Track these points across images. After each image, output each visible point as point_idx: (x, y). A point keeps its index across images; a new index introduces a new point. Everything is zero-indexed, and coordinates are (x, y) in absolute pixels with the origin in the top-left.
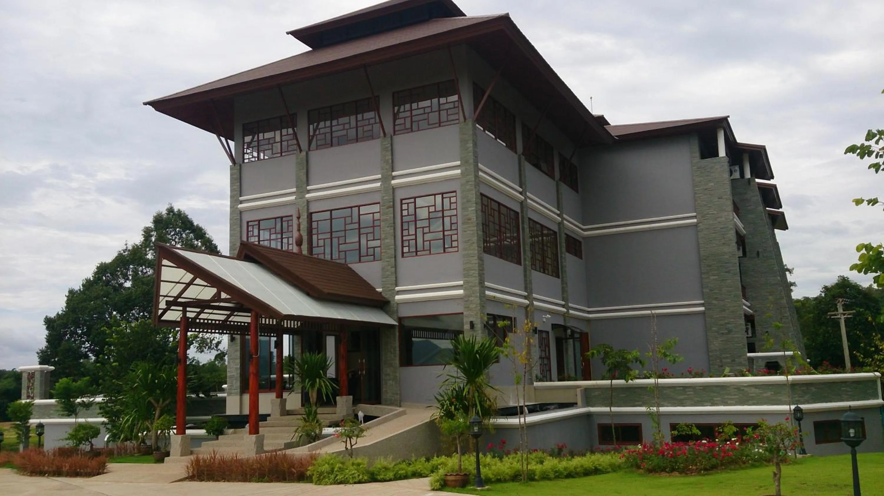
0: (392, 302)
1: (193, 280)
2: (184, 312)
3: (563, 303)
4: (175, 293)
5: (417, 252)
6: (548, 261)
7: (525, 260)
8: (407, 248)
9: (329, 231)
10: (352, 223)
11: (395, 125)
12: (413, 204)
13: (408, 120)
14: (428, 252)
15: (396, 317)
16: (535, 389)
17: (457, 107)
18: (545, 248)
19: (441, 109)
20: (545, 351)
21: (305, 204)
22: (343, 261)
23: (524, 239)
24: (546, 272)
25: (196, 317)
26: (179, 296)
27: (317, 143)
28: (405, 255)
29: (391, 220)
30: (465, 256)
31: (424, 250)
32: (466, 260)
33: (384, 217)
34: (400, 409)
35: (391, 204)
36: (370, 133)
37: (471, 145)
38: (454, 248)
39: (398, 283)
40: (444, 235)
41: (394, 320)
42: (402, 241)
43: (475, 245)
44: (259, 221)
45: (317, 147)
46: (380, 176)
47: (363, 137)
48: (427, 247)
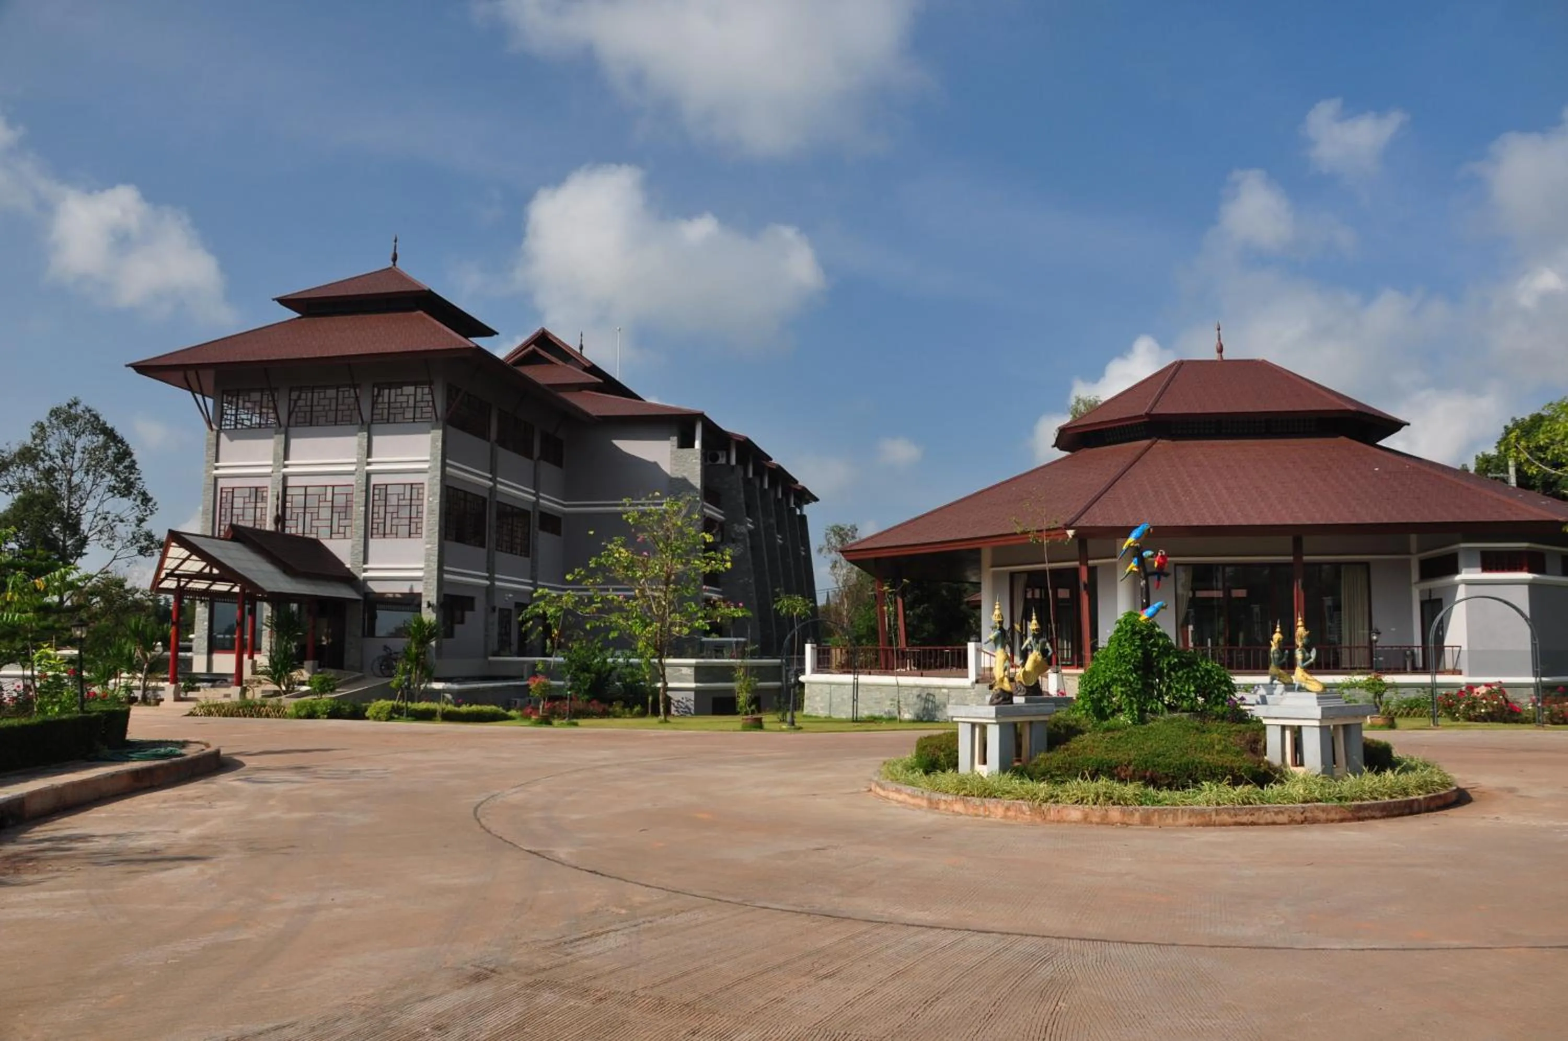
0: (358, 579)
1: (190, 556)
2: (179, 581)
3: (531, 582)
4: (173, 567)
5: (384, 534)
6: (517, 541)
7: (490, 542)
9: (303, 505)
10: (325, 501)
11: (372, 414)
12: (385, 491)
13: (385, 411)
14: (394, 536)
15: (360, 593)
16: (490, 662)
17: (430, 407)
18: (515, 528)
19: (416, 404)
20: (506, 627)
21: (281, 477)
22: (314, 536)
23: (490, 523)
24: (514, 552)
25: (186, 586)
26: (177, 568)
27: (296, 419)
28: (374, 536)
29: (363, 503)
30: (427, 543)
31: (391, 533)
32: (428, 546)
33: (357, 500)
34: (359, 674)
35: (364, 488)
36: (348, 418)
37: (439, 444)
38: (418, 533)
39: (365, 561)
40: (410, 522)
41: (361, 595)
42: (372, 523)
43: (437, 534)
44: (233, 489)
45: (297, 424)
46: (355, 460)
47: (342, 421)
48: (394, 531)
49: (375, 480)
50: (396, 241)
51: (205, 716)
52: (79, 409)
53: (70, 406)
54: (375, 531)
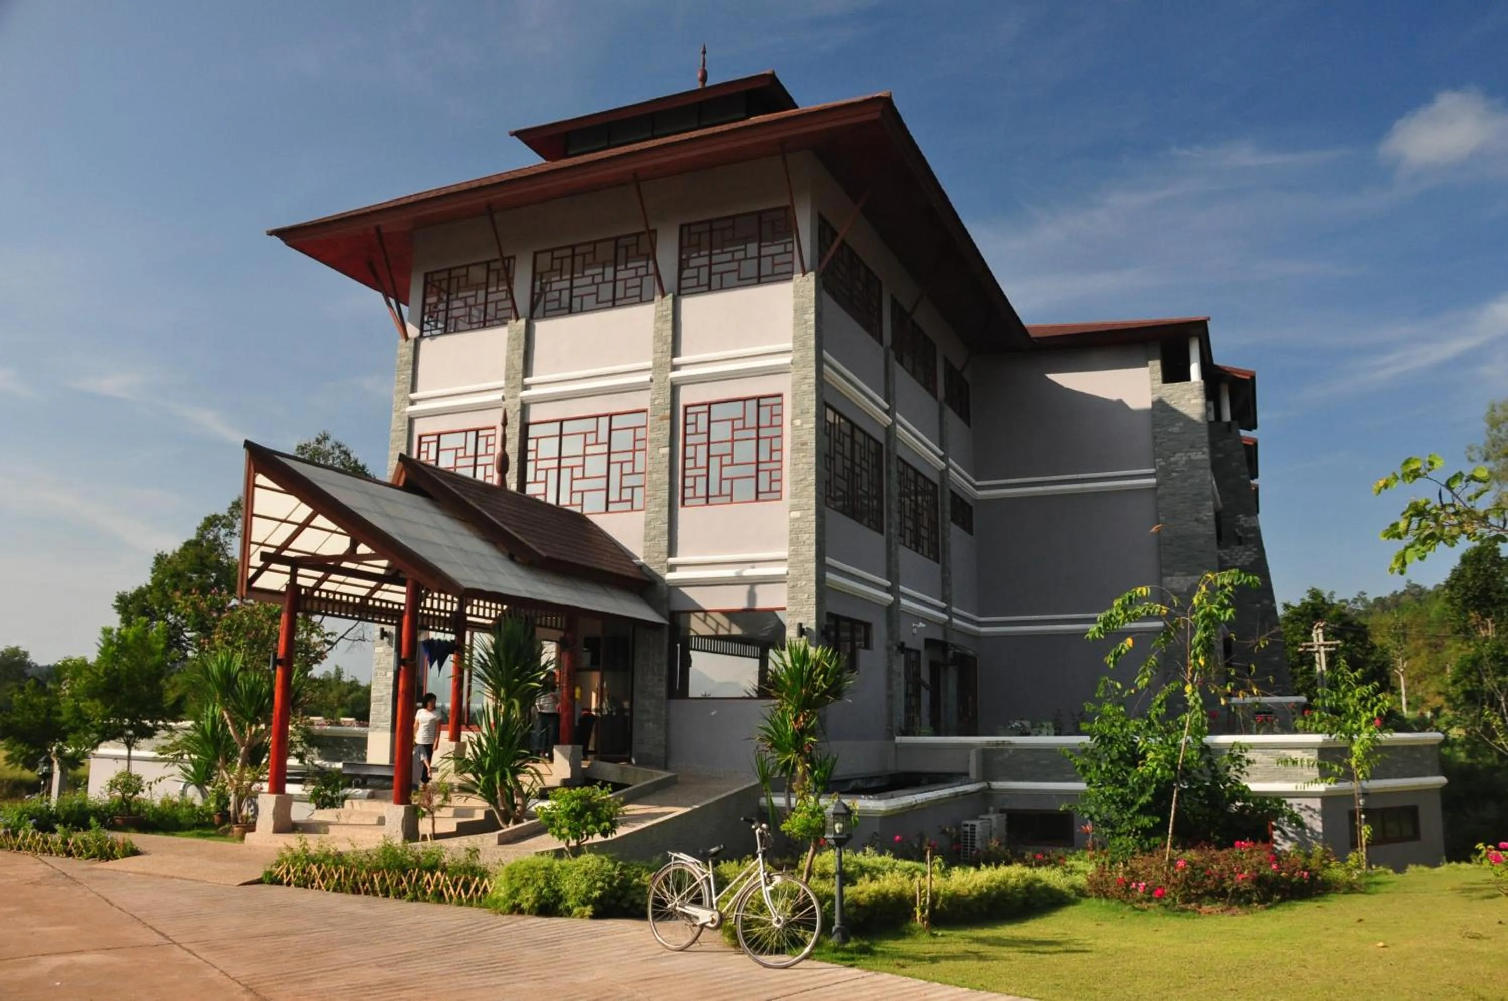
0: (660, 585)
1: (311, 517)
2: (294, 575)
3: (944, 605)
4: (278, 540)
5: (708, 497)
6: (924, 532)
7: (889, 525)
8: (692, 490)
9: (556, 455)
10: (596, 444)
11: (680, 279)
12: (706, 415)
13: (704, 272)
14: (729, 499)
15: (666, 613)
16: (897, 746)
17: (789, 252)
18: (920, 510)
19: (762, 254)
21: (518, 407)
22: (577, 509)
23: (888, 490)
24: (920, 550)
25: (316, 588)
26: (285, 546)
27: (545, 306)
28: (687, 502)
29: (666, 440)
30: (793, 508)
31: (721, 495)
32: (796, 514)
33: (654, 435)
34: (666, 775)
35: (668, 412)
36: (637, 291)
37: (811, 317)
38: (775, 493)
39: (672, 550)
40: (757, 471)
41: (663, 616)
42: (684, 477)
43: (812, 489)
44: (439, 435)
45: (546, 315)
46: (649, 364)
47: (625, 298)
48: (726, 489)
49: (686, 396)
50: (704, 52)
51: (298, 886)
52: (327, 446)
53: (319, 442)
54: (689, 493)
